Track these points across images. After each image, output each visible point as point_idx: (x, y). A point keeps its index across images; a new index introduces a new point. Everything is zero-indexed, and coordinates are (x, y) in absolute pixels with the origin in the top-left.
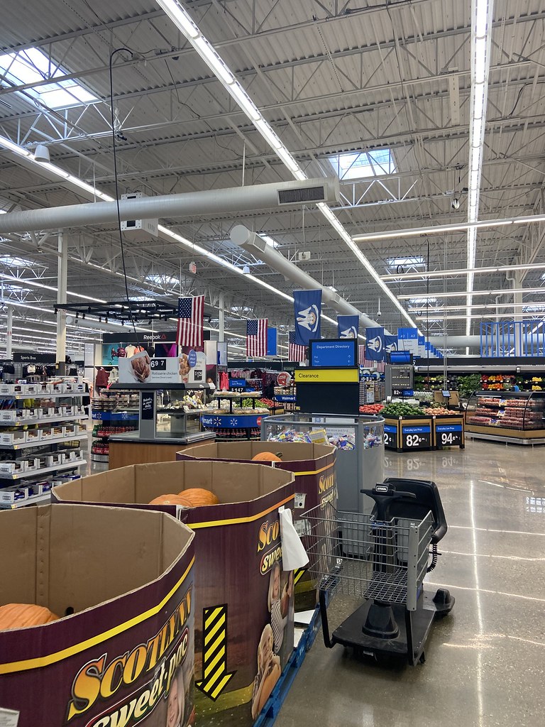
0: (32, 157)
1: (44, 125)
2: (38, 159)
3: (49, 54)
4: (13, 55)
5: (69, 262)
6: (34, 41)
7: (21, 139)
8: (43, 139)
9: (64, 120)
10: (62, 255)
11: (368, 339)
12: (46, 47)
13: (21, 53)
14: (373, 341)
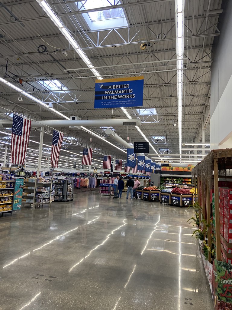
0: (47, 106)
1: (52, 97)
2: (49, 107)
3: (62, 83)
4: (50, 81)
5: (44, 134)
6: (57, 78)
7: (44, 100)
8: (51, 101)
9: (58, 96)
10: (42, 131)
11: (146, 164)
12: (61, 80)
13: (53, 81)
14: (147, 164)
